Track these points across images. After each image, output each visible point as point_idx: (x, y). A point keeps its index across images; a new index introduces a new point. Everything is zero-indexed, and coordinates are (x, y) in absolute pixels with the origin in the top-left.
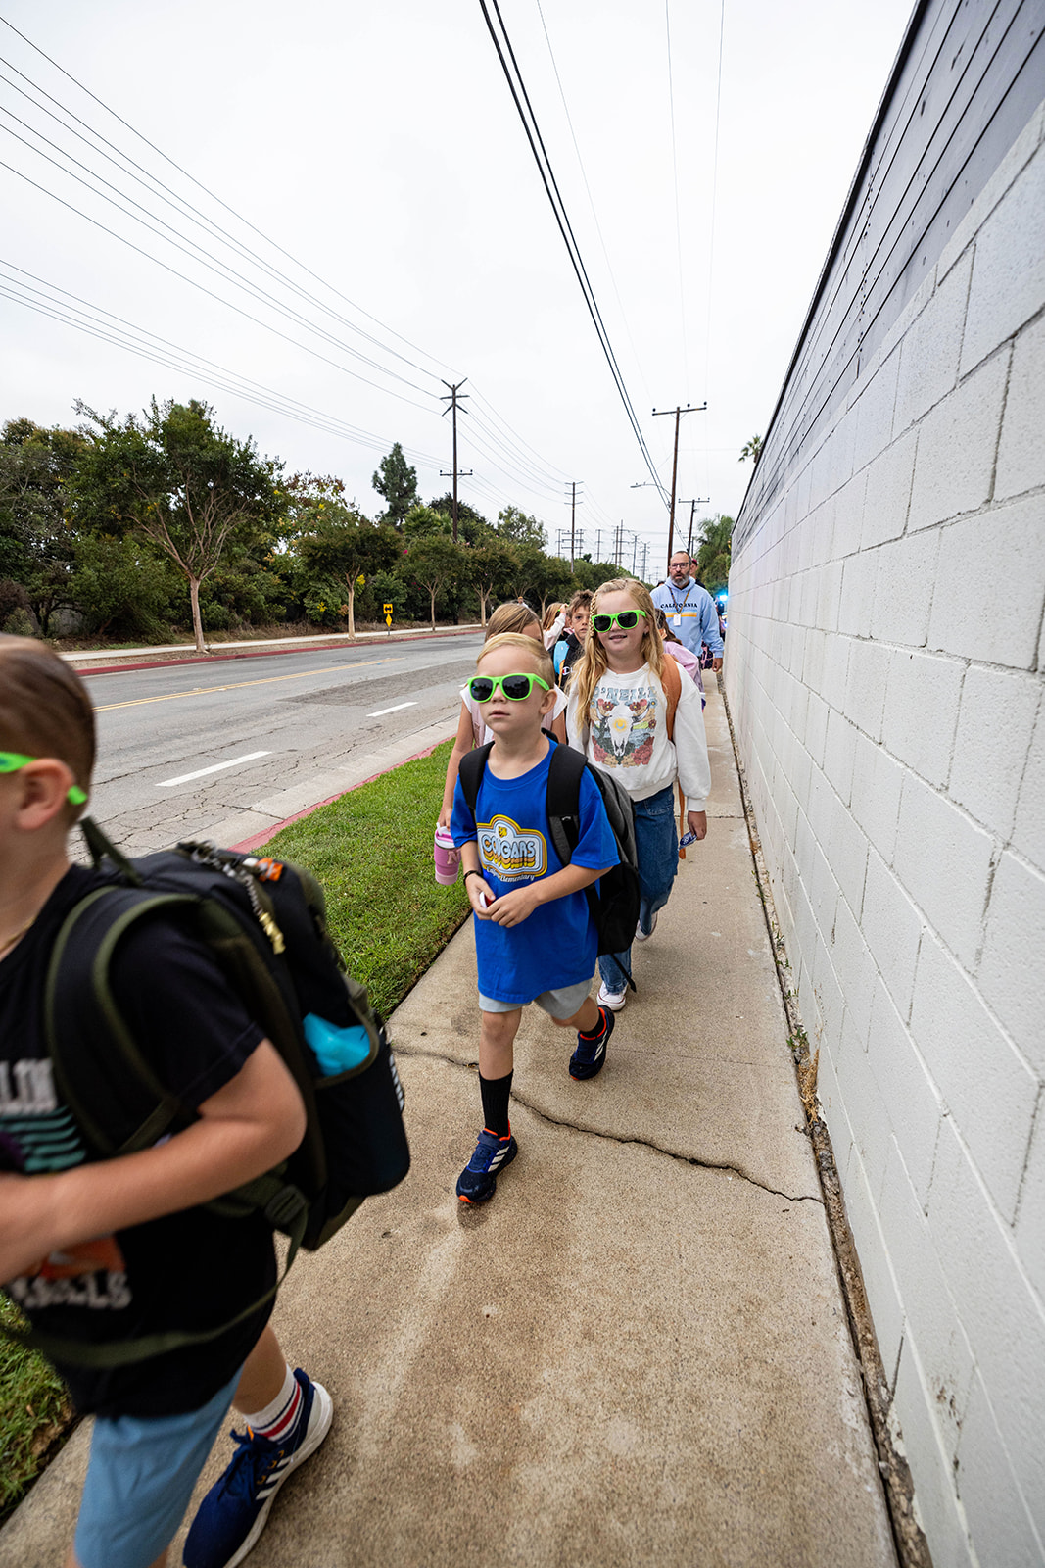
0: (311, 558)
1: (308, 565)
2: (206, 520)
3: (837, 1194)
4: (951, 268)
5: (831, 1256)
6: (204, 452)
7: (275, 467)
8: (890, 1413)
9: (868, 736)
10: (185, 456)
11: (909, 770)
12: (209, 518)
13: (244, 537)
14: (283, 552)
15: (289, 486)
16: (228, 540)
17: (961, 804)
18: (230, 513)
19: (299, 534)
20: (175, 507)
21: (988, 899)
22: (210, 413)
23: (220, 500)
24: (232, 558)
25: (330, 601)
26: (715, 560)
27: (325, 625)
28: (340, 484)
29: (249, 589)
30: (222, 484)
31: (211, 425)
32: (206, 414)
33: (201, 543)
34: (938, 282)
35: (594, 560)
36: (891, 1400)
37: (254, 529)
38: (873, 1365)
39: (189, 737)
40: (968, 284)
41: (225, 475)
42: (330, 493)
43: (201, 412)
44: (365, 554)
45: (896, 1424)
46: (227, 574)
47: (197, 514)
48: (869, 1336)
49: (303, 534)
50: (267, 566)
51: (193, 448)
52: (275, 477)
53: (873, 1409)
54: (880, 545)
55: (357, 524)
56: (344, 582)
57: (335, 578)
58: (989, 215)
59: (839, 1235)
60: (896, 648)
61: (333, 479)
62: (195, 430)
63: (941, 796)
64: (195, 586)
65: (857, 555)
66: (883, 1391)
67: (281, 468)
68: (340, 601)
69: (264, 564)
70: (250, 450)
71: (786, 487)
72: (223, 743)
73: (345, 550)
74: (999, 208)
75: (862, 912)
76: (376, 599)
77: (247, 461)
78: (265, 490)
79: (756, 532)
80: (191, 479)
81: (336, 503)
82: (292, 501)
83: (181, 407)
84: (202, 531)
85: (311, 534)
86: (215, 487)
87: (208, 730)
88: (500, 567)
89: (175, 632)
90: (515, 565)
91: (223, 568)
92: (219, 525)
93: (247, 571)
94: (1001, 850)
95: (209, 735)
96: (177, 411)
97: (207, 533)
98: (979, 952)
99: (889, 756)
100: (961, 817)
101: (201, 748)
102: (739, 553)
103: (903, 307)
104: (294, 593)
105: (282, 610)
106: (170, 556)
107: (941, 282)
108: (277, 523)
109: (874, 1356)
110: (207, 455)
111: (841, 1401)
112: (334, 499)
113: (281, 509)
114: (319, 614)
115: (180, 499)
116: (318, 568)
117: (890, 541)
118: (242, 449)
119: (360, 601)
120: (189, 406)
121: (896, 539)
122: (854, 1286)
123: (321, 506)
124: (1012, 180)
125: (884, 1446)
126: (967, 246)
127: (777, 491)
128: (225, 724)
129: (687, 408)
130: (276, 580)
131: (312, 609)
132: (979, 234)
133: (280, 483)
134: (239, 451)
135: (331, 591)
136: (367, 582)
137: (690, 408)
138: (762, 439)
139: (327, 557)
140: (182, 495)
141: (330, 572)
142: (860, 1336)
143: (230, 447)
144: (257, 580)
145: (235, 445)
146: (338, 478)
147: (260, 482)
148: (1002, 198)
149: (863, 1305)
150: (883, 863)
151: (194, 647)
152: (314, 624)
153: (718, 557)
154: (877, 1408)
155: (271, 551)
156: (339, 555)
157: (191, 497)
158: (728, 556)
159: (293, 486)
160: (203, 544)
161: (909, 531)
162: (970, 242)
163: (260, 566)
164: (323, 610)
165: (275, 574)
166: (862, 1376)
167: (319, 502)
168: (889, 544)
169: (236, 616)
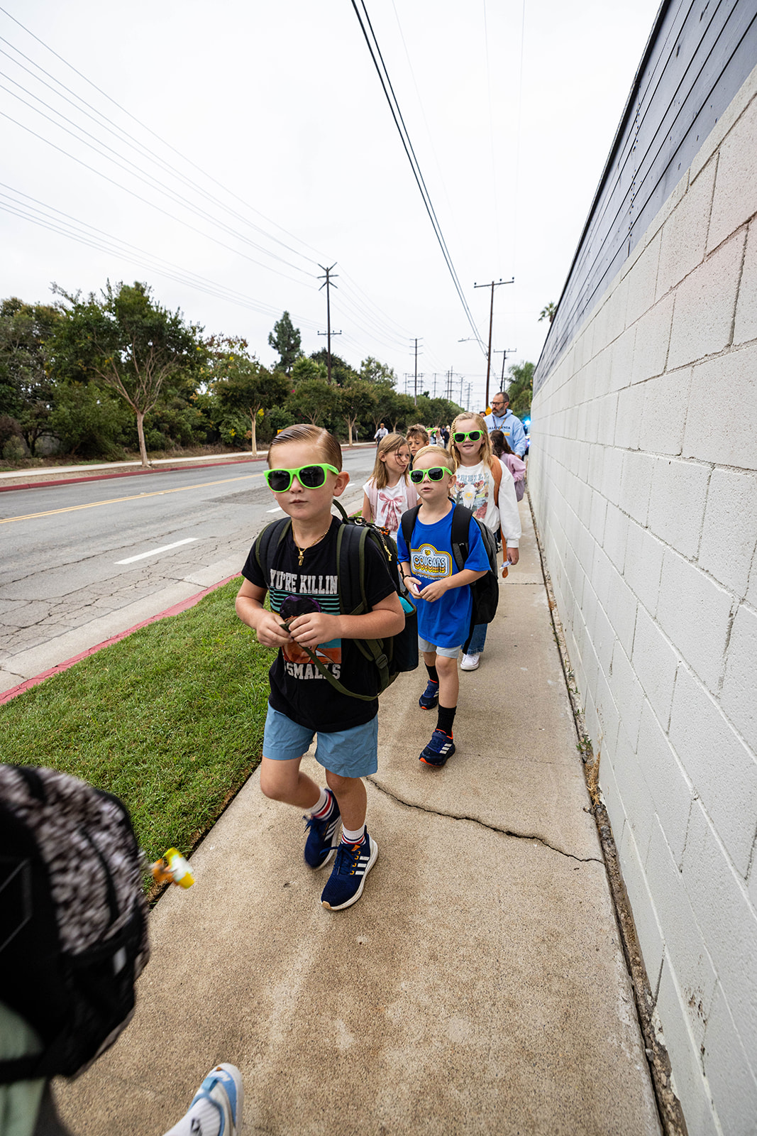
0: (224, 397)
1: (222, 402)
2: (148, 369)
3: (614, 857)
4: (700, 171)
5: (610, 901)
6: (145, 320)
7: (197, 330)
8: (654, 1014)
9: (637, 522)
10: (132, 323)
11: (668, 547)
12: (150, 368)
13: (176, 382)
14: (204, 393)
15: (207, 344)
16: (164, 384)
17: (707, 571)
18: (165, 364)
19: (215, 379)
20: (125, 361)
21: (728, 640)
22: (149, 291)
23: (158, 355)
24: (167, 398)
25: (238, 428)
26: (521, 395)
27: (236, 446)
28: (245, 342)
29: (180, 420)
30: (159, 343)
31: (150, 300)
32: (146, 292)
33: (144, 386)
34: (690, 182)
35: (431, 396)
36: (655, 1005)
37: (183, 376)
38: (641, 980)
39: (138, 528)
40: (713, 183)
41: (161, 336)
42: (237, 349)
43: (143, 291)
44: (264, 393)
45: (658, 1022)
46: (163, 410)
47: (141, 365)
48: (637, 959)
49: (218, 379)
50: (193, 403)
51: (137, 317)
52: (197, 338)
53: (641, 1011)
54: (646, 381)
55: (258, 372)
56: (249, 414)
57: (242, 411)
58: (729, 131)
59: (616, 886)
60: (658, 457)
61: (240, 339)
62: (139, 303)
63: (693, 566)
64: (141, 419)
65: (629, 388)
66: (649, 998)
67: (201, 331)
68: (246, 428)
69: (190, 401)
70: (179, 318)
71: (575, 339)
72: (163, 532)
73: (249, 391)
74: (737, 125)
75: (633, 651)
76: (272, 427)
77: (177, 326)
78: (190, 347)
79: (552, 374)
80: (137, 340)
81: (242, 356)
82: (210, 355)
83: (128, 287)
84: (144, 378)
85: (224, 379)
86: (154, 346)
87: (152, 523)
88: (363, 402)
89: (126, 452)
90: (373, 401)
91: (161, 405)
92: (157, 373)
93: (178, 407)
94: (738, 604)
95: (152, 527)
96: (125, 290)
97: (148, 380)
98: (722, 680)
99: (653, 537)
100: (709, 581)
101: (147, 536)
102: (539, 389)
103: (663, 202)
104: (212, 423)
105: (204, 435)
106: (122, 397)
107: (693, 182)
108: (199, 371)
109: (642, 974)
110: (148, 322)
111: (618, 1005)
112: (240, 353)
113: (202, 361)
114: (231, 438)
115: (129, 355)
116: (229, 404)
117: (654, 377)
118: (173, 317)
119: (260, 427)
120: (134, 286)
121: (658, 376)
122: (627, 923)
123: (231, 358)
124: (747, 104)
125: (650, 1037)
126: (713, 155)
127: (568, 342)
128: (163, 519)
129: (499, 282)
130: (199, 413)
131: (225, 434)
132: (722, 145)
133: (201, 342)
134: (171, 319)
135: (239, 421)
136: (265, 414)
137: (502, 282)
138: (556, 304)
139: (236, 396)
140: (130, 352)
141: (239, 407)
142: (631, 959)
143: (164, 316)
144: (185, 414)
145: (168, 314)
146: (244, 338)
147: (186, 341)
148: (739, 117)
149: (633, 937)
150: (648, 615)
151: (140, 463)
152: (227, 445)
153: (523, 393)
154: (644, 1011)
155: (195, 392)
156: (245, 394)
157: (136, 352)
158: (530, 392)
159: (211, 344)
160: (146, 387)
161: (668, 369)
162: (714, 152)
163: (187, 403)
164: (233, 435)
165: (199, 408)
166: (633, 987)
167: (229, 356)
168: (653, 380)
169: (170, 440)
